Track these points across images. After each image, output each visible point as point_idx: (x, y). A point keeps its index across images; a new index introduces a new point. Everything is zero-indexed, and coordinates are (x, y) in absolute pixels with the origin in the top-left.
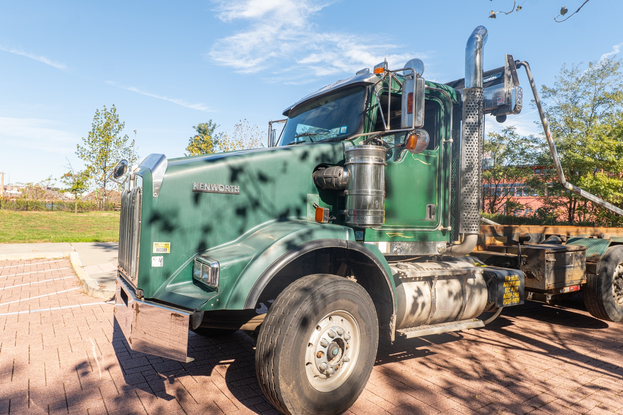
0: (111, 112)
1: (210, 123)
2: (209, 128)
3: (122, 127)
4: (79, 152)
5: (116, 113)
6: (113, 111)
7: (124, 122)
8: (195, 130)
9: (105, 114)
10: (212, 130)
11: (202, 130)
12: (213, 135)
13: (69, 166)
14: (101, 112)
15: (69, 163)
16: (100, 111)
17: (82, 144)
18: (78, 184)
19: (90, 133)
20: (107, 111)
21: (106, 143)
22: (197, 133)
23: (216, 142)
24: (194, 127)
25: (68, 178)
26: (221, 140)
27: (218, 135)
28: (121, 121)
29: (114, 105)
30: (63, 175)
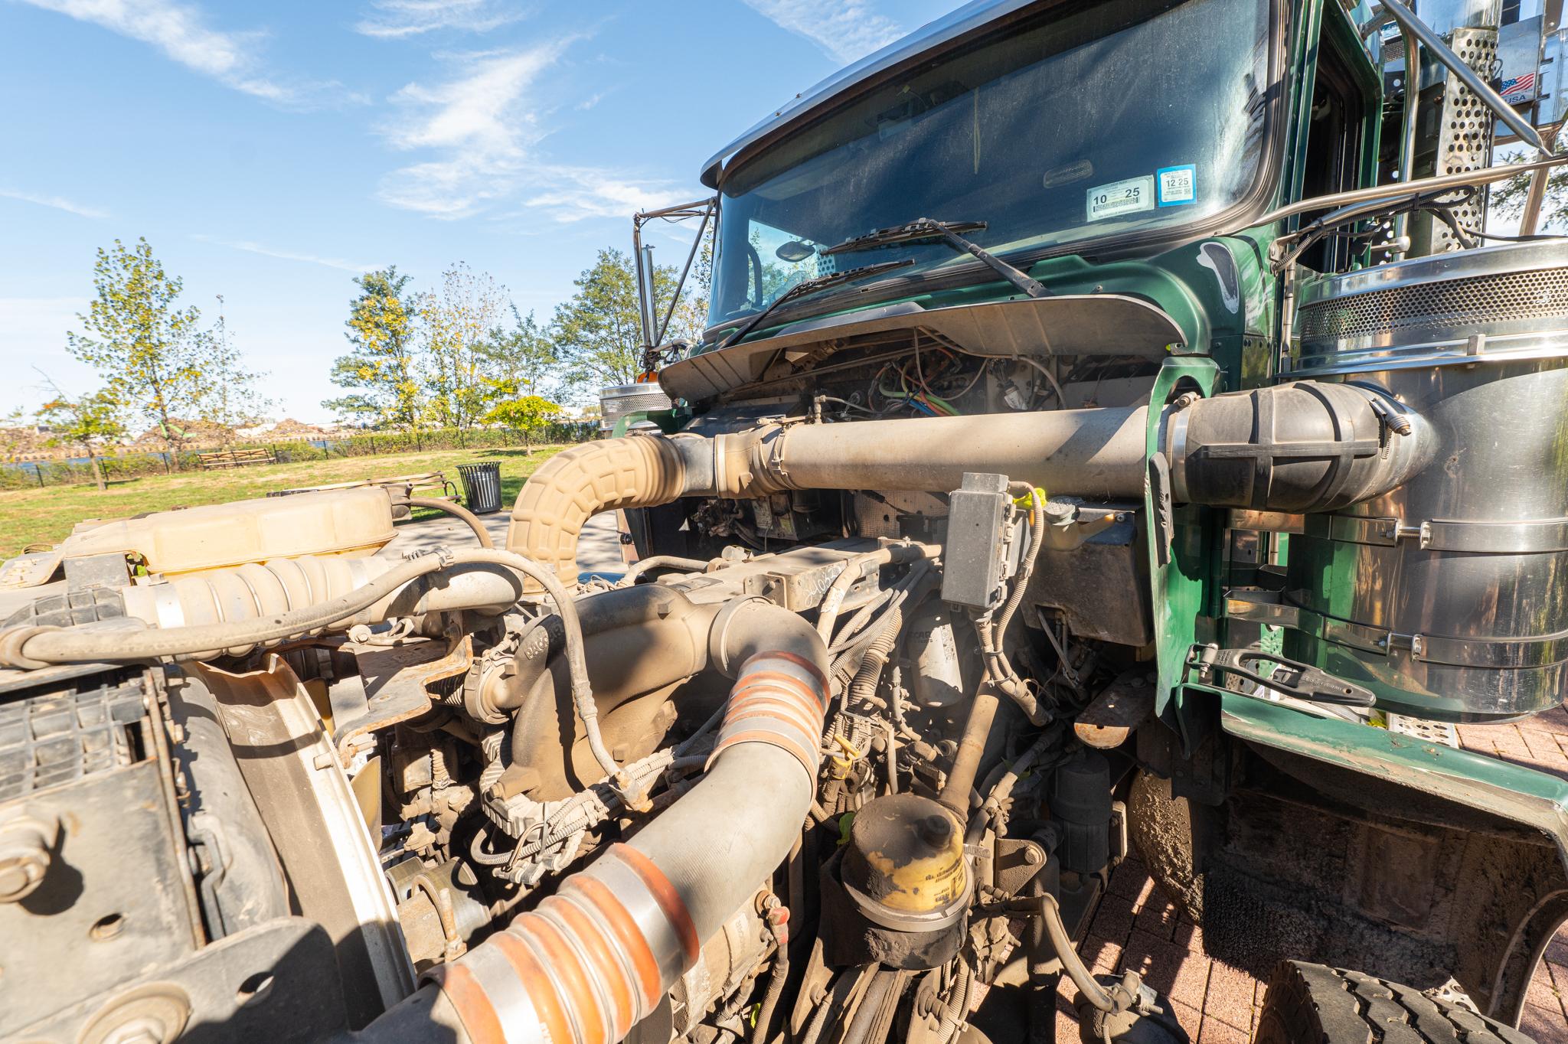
0: (138, 256)
1: (392, 274)
2: (390, 281)
3: (176, 288)
4: (75, 348)
5: (154, 257)
6: (142, 251)
7: (180, 278)
8: (359, 285)
9: (124, 260)
10: (398, 288)
11: (376, 288)
12: (402, 297)
13: (49, 385)
14: (111, 254)
15: (45, 379)
16: (108, 253)
17: (79, 330)
18: (88, 424)
19: (94, 303)
20: (128, 252)
21: (144, 326)
22: (365, 293)
23: (410, 311)
24: (356, 280)
25: (56, 411)
26: (420, 307)
27: (414, 298)
28: (171, 276)
29: (142, 239)
30: (40, 408)
